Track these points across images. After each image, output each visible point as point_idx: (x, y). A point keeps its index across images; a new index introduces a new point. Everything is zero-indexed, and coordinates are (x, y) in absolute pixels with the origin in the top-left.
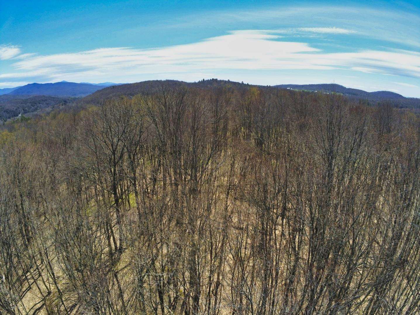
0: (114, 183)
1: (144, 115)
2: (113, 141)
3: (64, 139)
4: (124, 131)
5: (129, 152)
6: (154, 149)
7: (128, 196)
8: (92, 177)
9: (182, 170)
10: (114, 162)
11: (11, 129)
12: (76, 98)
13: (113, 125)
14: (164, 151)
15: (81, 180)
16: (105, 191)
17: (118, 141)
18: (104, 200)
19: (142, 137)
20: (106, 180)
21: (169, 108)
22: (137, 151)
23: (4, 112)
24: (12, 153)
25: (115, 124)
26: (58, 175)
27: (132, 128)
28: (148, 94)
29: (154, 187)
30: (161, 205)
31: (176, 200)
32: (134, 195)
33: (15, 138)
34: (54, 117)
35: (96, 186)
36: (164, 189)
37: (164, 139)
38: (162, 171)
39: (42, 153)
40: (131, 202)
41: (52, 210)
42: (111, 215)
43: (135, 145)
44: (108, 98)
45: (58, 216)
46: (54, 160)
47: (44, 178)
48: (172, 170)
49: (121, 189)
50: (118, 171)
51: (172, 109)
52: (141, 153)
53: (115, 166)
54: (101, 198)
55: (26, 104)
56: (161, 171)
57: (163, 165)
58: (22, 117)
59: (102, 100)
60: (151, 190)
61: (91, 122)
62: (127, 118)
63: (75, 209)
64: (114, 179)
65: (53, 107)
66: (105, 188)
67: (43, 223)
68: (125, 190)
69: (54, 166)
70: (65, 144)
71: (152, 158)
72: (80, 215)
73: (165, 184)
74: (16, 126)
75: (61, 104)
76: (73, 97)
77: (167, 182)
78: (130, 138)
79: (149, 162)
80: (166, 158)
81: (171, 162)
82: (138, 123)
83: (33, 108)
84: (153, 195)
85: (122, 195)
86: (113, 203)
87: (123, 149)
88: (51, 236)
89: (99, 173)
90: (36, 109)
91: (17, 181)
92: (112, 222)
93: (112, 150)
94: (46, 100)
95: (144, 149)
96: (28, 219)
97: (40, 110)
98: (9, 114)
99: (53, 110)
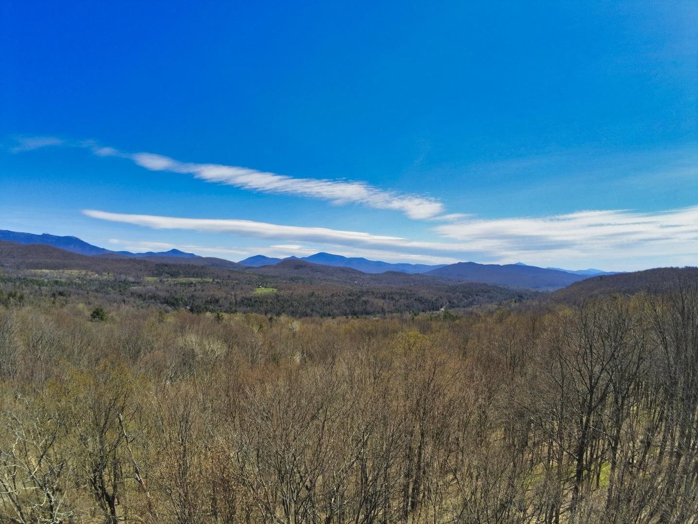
0: (583, 442)
1: (647, 329)
2: (592, 371)
3: (513, 357)
4: (613, 355)
5: (616, 392)
6: (657, 390)
7: (600, 467)
8: (548, 427)
9: (693, 430)
10: (590, 407)
11: (425, 328)
12: (538, 293)
13: (596, 343)
14: (672, 396)
15: (528, 429)
16: (565, 453)
17: (601, 371)
18: (559, 467)
19: (641, 367)
20: (570, 435)
21: (689, 318)
22: (630, 392)
23: (415, 300)
24: (420, 366)
25: (600, 341)
26: (492, 414)
27: (627, 350)
28: (656, 292)
29: (644, 456)
30: (647, 489)
31: (671, 482)
32: (610, 466)
33: (429, 343)
34: (500, 320)
35: (552, 443)
36: (659, 462)
37: (675, 373)
38: (663, 429)
39: (472, 376)
40: (602, 477)
41: (469, 467)
42: (564, 493)
43: (629, 380)
44: (591, 296)
45: (477, 480)
46: (490, 389)
47: (468, 414)
48: (678, 429)
49: (591, 453)
50: (593, 421)
51: (693, 320)
52: (636, 395)
53: (589, 414)
54: (555, 464)
55: (454, 294)
56: (661, 429)
57: (667, 420)
58: (446, 312)
59: (582, 299)
60: (637, 462)
61: (561, 335)
62: (620, 333)
63: (508, 473)
64: (584, 436)
65: (500, 304)
66: (566, 448)
67: (447, 484)
68: (597, 455)
69: (489, 398)
70: (513, 365)
71: (651, 406)
72: (513, 486)
73: (661, 453)
74: (434, 324)
75: (514, 300)
76: (534, 290)
77: (666, 450)
78: (621, 368)
79: (645, 412)
80: (672, 408)
81: (679, 415)
82: (637, 343)
83: (465, 301)
84: (638, 470)
85: (591, 463)
86: (573, 475)
87: (607, 386)
88: (455, 508)
89: (560, 422)
90: (471, 304)
91: (420, 411)
92: (562, 506)
93: (588, 385)
94: (489, 291)
95: (642, 388)
96: (424, 473)
97: (478, 306)
98: (424, 305)
99: (500, 308)
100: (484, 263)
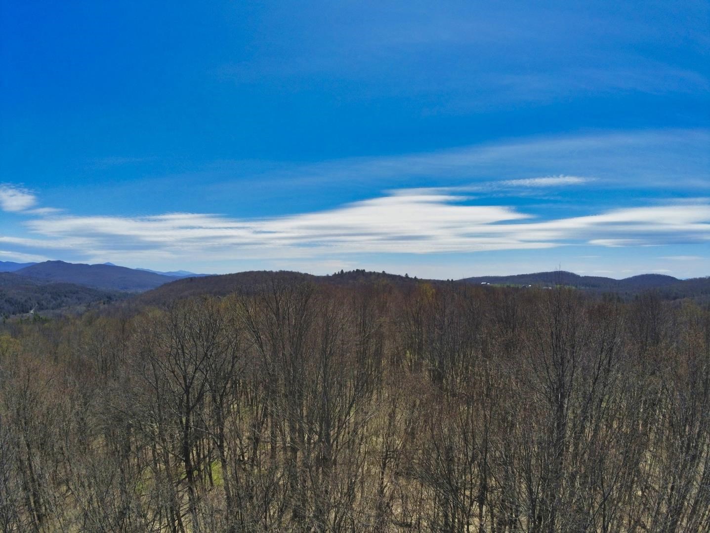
0: (186, 443)
1: (240, 329)
2: (185, 370)
3: (105, 361)
4: (206, 354)
5: (214, 391)
6: (256, 388)
7: (210, 466)
8: (148, 430)
9: (304, 425)
10: (188, 407)
11: (16, 332)
12: (127, 294)
13: (187, 343)
14: (274, 392)
15: (129, 433)
16: (170, 455)
17: (195, 371)
18: (167, 469)
19: (237, 365)
20: (172, 436)
21: (284, 318)
22: (228, 390)
23: (6, 301)
24: (15, 373)
25: (192, 342)
26: (91, 421)
27: (220, 350)
28: (248, 294)
29: (255, 453)
30: (267, 485)
31: (293, 477)
32: (220, 464)
33: (22, 348)
34: (90, 322)
35: (155, 445)
36: (273, 456)
37: (273, 370)
38: (270, 424)
39: (65, 382)
40: (214, 477)
41: (79, 476)
42: (180, 496)
43: (225, 378)
44: (181, 298)
45: (90, 488)
46: (85, 395)
47: (67, 422)
48: (286, 424)
49: (197, 453)
50: (193, 422)
51: (289, 320)
52: (234, 393)
53: (188, 414)
54: (163, 467)
55: (43, 294)
56: (267, 425)
57: (272, 416)
58: (35, 314)
59: (171, 300)
60: (248, 458)
61: (151, 337)
62: (212, 333)
63: (117, 480)
64: (186, 435)
65: (89, 306)
66: (170, 450)
67: (63, 496)
68: (204, 455)
69: (85, 404)
70: (104, 368)
71: (252, 403)
72: (126, 492)
73: (273, 449)
74: (25, 328)
75: (102, 301)
76: (123, 291)
77: (278, 445)
78: (215, 367)
79: (247, 409)
80: (276, 404)
81: (285, 410)
82: (230, 342)
83: (54, 302)
84: (252, 466)
85: (199, 463)
86: (183, 476)
87: (203, 385)
88: (77, 518)
89: (160, 424)
90: (59, 306)
91: (22, 420)
92: (181, 509)
93: (183, 386)
94: (77, 292)
95: (239, 386)
96: (39, 485)
97: (67, 308)
98: (14, 307)
99: (89, 310)
100: (73, 262)
